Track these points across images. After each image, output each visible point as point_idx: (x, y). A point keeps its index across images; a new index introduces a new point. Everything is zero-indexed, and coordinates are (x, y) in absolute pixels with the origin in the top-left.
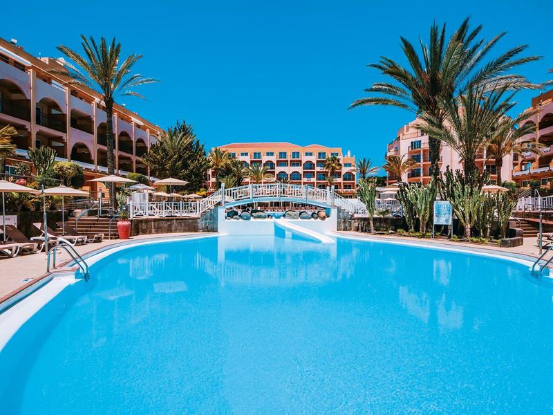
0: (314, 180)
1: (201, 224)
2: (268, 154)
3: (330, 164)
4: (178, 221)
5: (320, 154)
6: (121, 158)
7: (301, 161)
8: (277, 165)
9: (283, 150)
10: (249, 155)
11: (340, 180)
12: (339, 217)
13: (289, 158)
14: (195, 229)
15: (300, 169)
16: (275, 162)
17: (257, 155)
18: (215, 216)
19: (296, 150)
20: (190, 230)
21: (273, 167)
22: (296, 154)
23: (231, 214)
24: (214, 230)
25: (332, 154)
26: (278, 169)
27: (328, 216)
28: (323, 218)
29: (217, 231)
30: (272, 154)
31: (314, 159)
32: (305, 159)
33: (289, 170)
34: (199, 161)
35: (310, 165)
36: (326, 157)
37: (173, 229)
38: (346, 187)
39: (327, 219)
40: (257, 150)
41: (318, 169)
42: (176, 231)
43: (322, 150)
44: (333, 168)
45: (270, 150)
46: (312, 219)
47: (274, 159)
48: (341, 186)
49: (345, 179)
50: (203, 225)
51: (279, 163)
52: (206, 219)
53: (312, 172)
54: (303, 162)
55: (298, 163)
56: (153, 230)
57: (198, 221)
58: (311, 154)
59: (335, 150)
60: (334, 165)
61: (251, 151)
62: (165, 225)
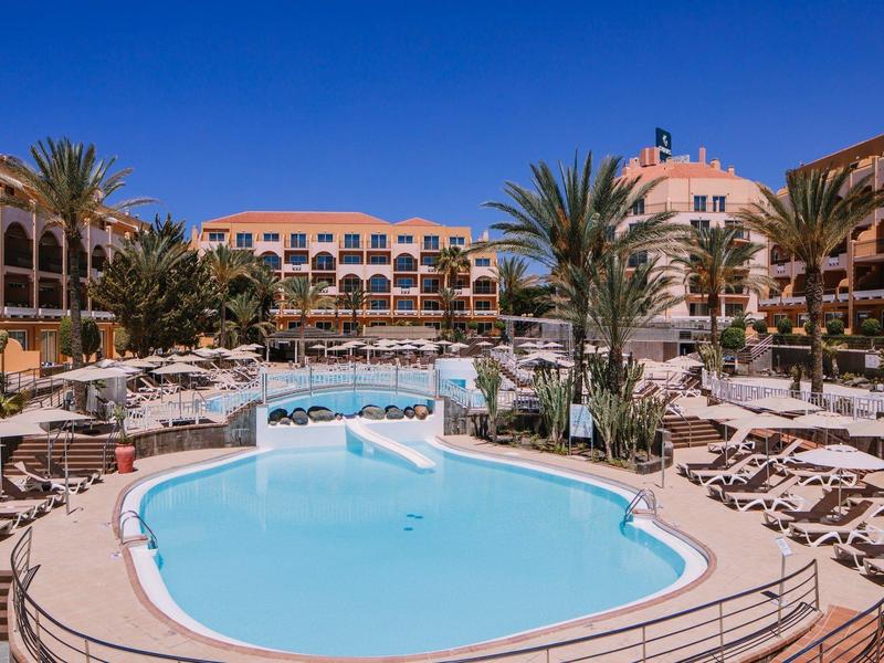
0: (415, 291)
1: (230, 434)
2: (321, 238)
3: (446, 261)
4: (194, 431)
5: (427, 238)
6: (42, 280)
7: (389, 253)
8: (341, 262)
9: (352, 230)
10: (282, 238)
11: (467, 292)
12: (446, 414)
13: (365, 246)
14: (220, 444)
15: (387, 271)
16: (336, 255)
17: (297, 239)
18: (252, 420)
19: (379, 230)
20: (212, 446)
21: (332, 266)
22: (379, 239)
23: (277, 416)
24: (251, 442)
25: (453, 240)
26: (342, 270)
27: (430, 412)
28: (423, 417)
29: (254, 445)
30: (329, 238)
31: (415, 250)
32: (397, 249)
33: (365, 271)
34: (199, 292)
35: (406, 262)
36: (440, 247)
37: (185, 444)
38: (479, 305)
39: (428, 417)
40: (298, 229)
41: (423, 270)
42: (190, 447)
43: (431, 232)
44: (453, 271)
45: (325, 230)
46: (406, 419)
47: (333, 249)
48: (468, 305)
49: (477, 291)
50: (234, 435)
51: (346, 257)
52: (238, 427)
53: (411, 275)
54: (394, 256)
55: (382, 258)
56: (156, 450)
57: (225, 429)
58: (409, 239)
59: (457, 232)
60: (454, 264)
61: (285, 231)
62: (174, 439)
